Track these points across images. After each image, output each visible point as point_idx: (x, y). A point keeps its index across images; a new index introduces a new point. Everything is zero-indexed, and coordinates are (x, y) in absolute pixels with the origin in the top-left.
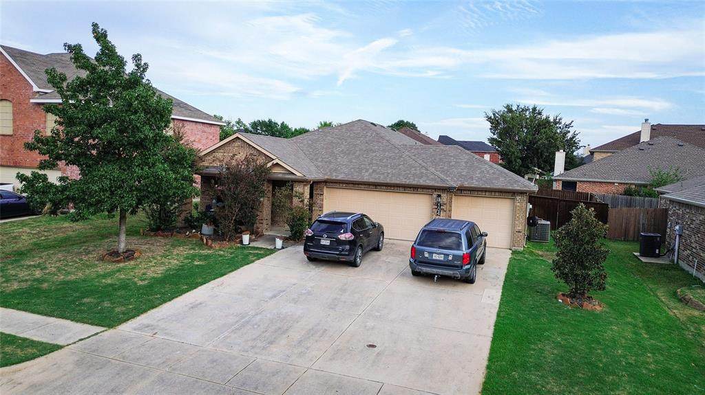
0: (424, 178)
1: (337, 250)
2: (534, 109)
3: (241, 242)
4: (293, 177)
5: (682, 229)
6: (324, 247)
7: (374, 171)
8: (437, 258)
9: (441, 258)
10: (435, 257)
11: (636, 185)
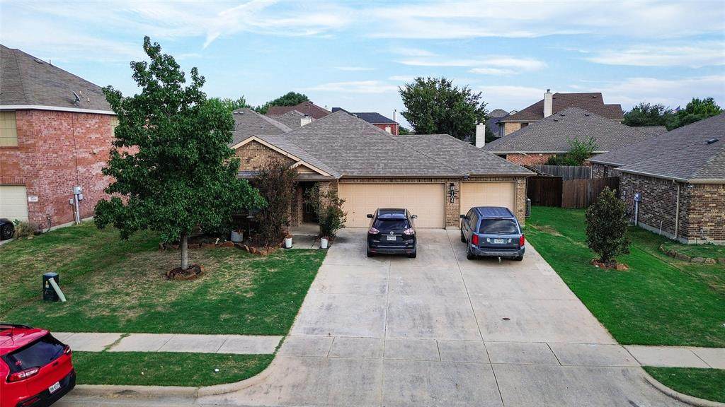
0: (436, 170)
1: (403, 244)
2: (443, 81)
3: (284, 246)
4: (320, 177)
5: (640, 197)
6: (391, 243)
7: (386, 165)
8: (498, 243)
9: (502, 242)
10: (496, 242)
11: (557, 155)
